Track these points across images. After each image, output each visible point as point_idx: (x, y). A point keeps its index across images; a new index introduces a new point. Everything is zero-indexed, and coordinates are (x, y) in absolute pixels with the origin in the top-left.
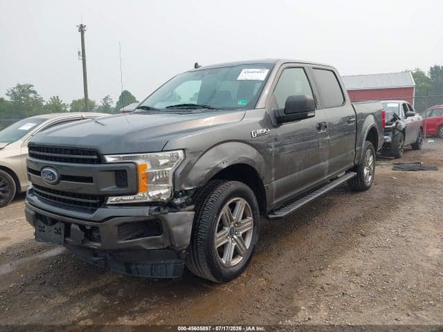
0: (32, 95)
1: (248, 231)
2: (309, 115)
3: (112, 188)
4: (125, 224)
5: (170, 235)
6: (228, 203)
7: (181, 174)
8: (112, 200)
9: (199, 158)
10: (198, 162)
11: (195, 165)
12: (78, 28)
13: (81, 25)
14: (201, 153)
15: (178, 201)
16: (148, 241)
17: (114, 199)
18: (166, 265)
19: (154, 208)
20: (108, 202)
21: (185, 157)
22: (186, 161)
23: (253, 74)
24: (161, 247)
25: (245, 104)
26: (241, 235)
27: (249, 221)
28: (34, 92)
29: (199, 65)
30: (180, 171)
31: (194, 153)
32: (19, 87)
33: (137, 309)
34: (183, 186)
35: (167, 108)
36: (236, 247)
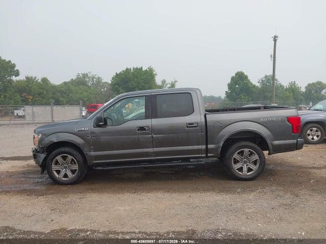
1: (75, 170)
6: (61, 155)
13: (275, 36)
27: (76, 166)
32: (266, 77)
36: (66, 173)
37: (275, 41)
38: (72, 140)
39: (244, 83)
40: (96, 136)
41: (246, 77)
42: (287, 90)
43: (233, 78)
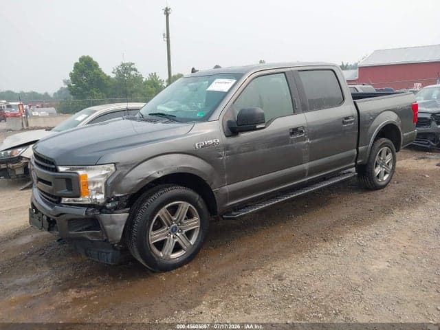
0: (133, 73)
1: (194, 229)
2: (258, 127)
3: (65, 191)
4: (72, 219)
5: (105, 232)
6: (167, 206)
7: (111, 183)
8: (65, 200)
9: (131, 170)
10: (130, 173)
11: (127, 176)
12: (163, 11)
13: (167, 8)
14: (133, 166)
15: (109, 205)
16: (91, 234)
17: (67, 199)
18: (107, 253)
19: (90, 210)
20: (63, 202)
21: (116, 169)
22: (117, 173)
23: (221, 84)
24: (101, 240)
25: (202, 115)
26: (183, 233)
27: (195, 221)
28: (135, 70)
29: (196, 69)
30: (110, 181)
31: (125, 165)
32: (123, 65)
33: (86, 284)
34: (114, 193)
35: (150, 114)
36: (177, 243)
37: (167, 15)
38: (191, 169)
39: (95, 73)
40: (233, 153)
41: (96, 65)
42: (146, 83)
43: (76, 66)
